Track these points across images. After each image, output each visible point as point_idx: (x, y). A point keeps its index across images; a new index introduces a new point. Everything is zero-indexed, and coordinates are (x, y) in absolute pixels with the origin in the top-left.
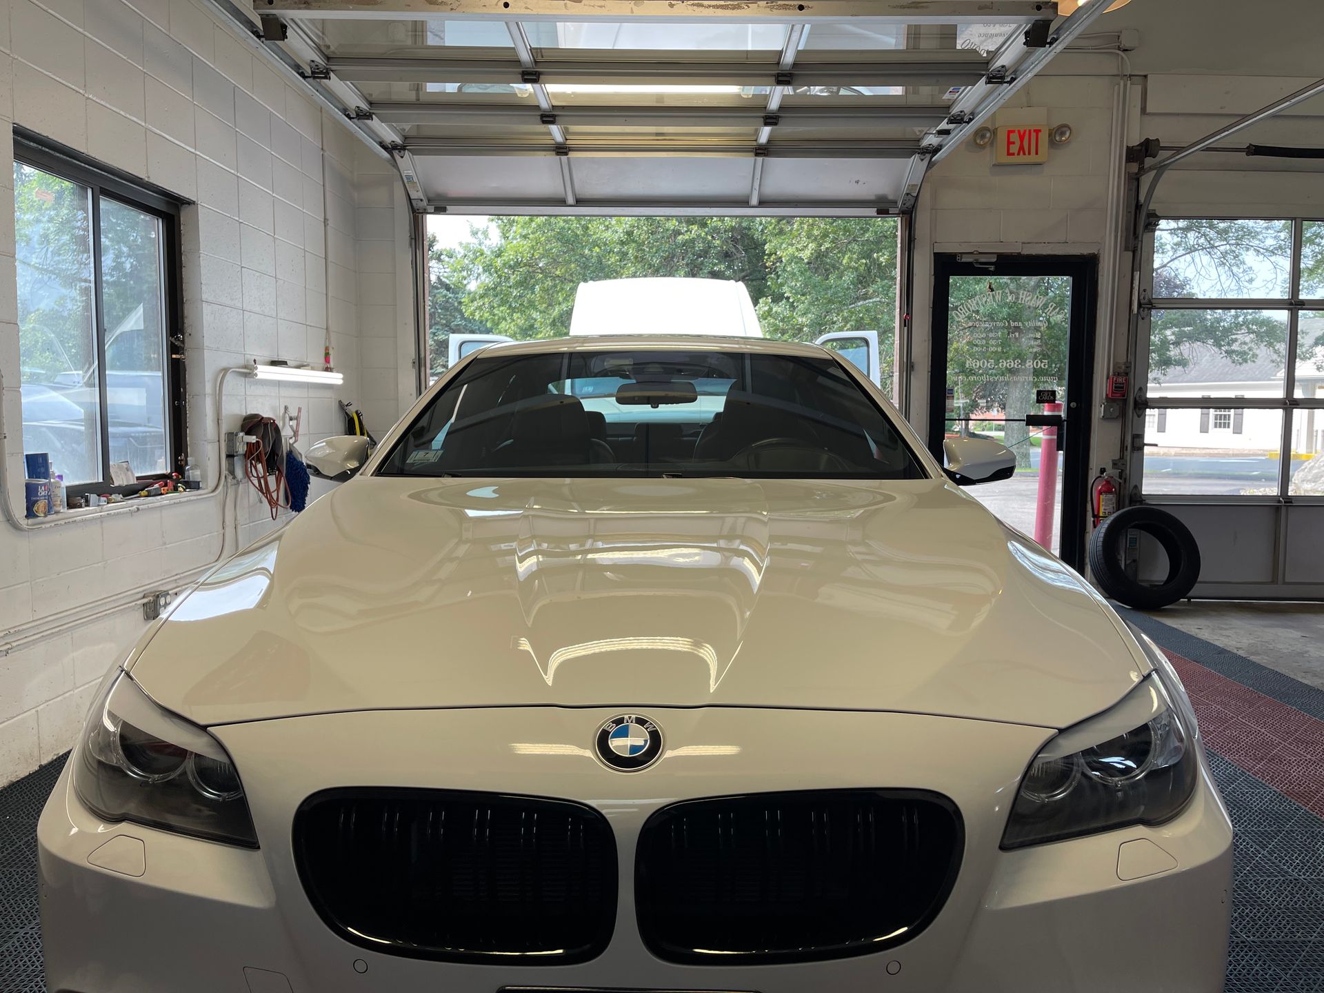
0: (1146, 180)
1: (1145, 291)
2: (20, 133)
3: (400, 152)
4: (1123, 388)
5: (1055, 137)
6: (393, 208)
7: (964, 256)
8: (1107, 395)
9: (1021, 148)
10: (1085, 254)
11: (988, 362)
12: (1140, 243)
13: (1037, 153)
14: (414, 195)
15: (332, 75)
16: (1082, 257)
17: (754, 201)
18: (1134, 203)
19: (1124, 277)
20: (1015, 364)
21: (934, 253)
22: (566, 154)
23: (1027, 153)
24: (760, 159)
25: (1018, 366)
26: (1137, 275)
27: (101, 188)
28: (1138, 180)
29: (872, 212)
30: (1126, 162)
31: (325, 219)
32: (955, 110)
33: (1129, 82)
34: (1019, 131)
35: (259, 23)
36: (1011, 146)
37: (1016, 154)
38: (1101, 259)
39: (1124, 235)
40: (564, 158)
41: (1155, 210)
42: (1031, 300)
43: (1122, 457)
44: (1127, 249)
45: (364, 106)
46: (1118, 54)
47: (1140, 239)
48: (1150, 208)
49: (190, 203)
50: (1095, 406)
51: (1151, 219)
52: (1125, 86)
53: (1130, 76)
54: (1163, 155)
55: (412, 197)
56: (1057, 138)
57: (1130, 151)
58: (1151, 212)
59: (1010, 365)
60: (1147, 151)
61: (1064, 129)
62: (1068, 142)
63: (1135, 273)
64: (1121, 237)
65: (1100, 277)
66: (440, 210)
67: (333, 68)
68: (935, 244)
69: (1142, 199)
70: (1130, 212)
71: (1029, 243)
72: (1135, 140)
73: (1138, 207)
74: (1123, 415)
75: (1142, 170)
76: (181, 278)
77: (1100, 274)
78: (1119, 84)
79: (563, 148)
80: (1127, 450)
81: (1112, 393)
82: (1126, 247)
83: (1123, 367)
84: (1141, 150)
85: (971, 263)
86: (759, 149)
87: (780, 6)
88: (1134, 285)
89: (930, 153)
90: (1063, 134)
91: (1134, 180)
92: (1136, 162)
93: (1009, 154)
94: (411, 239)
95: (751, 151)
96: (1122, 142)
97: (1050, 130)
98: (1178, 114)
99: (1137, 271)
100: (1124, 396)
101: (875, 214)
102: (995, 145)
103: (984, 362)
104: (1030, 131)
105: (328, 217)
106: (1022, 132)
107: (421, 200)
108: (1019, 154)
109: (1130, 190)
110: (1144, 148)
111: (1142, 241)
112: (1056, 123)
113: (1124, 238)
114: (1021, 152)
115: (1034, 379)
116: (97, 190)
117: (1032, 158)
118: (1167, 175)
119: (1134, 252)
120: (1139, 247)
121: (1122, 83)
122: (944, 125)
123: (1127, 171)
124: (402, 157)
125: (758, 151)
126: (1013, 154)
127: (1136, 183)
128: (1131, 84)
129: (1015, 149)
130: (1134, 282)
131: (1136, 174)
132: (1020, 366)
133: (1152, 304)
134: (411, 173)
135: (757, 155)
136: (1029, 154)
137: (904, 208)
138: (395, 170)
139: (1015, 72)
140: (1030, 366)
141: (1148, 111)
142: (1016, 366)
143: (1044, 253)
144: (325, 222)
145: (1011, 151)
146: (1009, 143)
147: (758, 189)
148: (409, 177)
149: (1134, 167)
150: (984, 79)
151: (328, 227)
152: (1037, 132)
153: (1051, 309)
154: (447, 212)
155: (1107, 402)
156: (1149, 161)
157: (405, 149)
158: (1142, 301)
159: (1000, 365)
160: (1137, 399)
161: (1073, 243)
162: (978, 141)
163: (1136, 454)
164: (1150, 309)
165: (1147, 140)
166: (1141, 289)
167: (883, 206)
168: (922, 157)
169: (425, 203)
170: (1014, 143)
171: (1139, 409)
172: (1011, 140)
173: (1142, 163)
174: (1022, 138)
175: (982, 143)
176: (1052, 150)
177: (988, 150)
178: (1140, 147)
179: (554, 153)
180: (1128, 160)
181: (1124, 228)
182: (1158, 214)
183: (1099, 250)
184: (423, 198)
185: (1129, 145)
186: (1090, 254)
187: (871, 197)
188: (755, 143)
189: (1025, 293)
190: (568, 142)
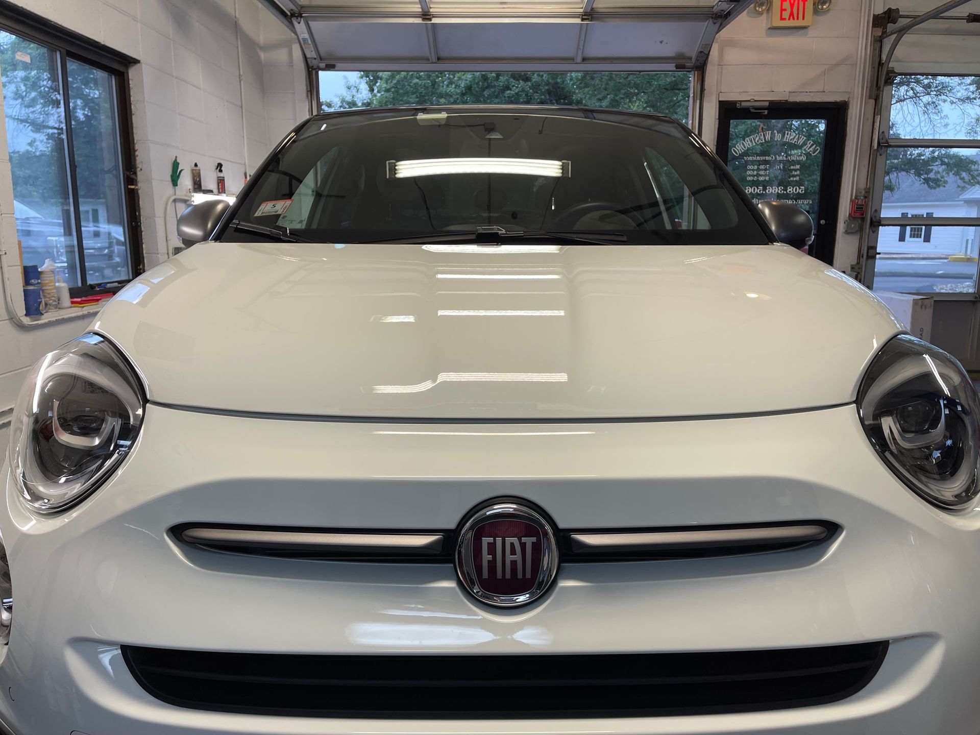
0: (888, 43)
1: (883, 132)
3: (297, 18)
4: (862, 208)
5: (818, 7)
6: (292, 66)
7: (742, 103)
8: (850, 214)
9: (792, 14)
10: (838, 101)
11: (758, 188)
12: (881, 93)
13: (803, 19)
16: (835, 103)
17: (579, 59)
18: (877, 61)
19: (868, 120)
20: (778, 190)
21: (720, 101)
22: (430, 20)
23: (796, 17)
25: (781, 191)
26: (878, 118)
27: (67, 50)
28: (881, 42)
29: (672, 67)
30: (873, 27)
31: (239, 76)
34: (790, 1)
36: (784, 12)
37: (787, 19)
38: (850, 105)
39: (869, 86)
40: (428, 23)
41: (893, 68)
42: (794, 138)
43: (858, 263)
44: (870, 97)
47: (881, 90)
48: (889, 66)
49: (136, 62)
50: (840, 223)
51: (890, 75)
54: (902, 22)
55: (308, 56)
56: (820, 7)
57: (875, 17)
58: (890, 69)
59: (775, 191)
60: (889, 18)
61: (826, 0)
62: (828, 10)
63: (876, 117)
64: (867, 87)
66: (330, 67)
68: (720, 94)
69: (884, 57)
70: (874, 68)
71: (794, 92)
72: (879, 10)
73: (880, 64)
74: (861, 230)
75: (885, 35)
76: (132, 123)
77: (849, 117)
79: (428, 15)
80: (863, 257)
81: (854, 212)
82: (870, 96)
83: (863, 192)
84: (884, 17)
85: (748, 109)
86: (585, 15)
88: (875, 126)
89: (720, 19)
90: (824, 4)
91: (878, 42)
92: (881, 27)
93: (782, 19)
94: (308, 91)
95: (579, 17)
96: (870, 10)
97: (814, 0)
99: (877, 115)
100: (863, 215)
101: (675, 69)
102: (770, 12)
103: (754, 189)
104: (799, 2)
106: (792, 2)
107: (315, 59)
108: (789, 19)
109: (874, 49)
110: (887, 15)
111: (883, 91)
113: (868, 89)
114: (792, 17)
115: (793, 202)
116: (64, 52)
117: (799, 23)
118: (907, 38)
119: (876, 100)
120: (881, 95)
123: (873, 34)
124: (299, 23)
125: (584, 17)
126: (785, 19)
127: (880, 44)
129: (786, 14)
130: (875, 124)
131: (880, 37)
132: (782, 191)
133: (888, 143)
134: (307, 36)
135: (582, 21)
136: (798, 19)
137: (697, 65)
138: (293, 34)
140: (790, 191)
142: (779, 192)
143: (806, 100)
144: (240, 78)
145: (783, 17)
146: (782, 10)
147: (582, 49)
148: (304, 40)
149: (879, 32)
151: (242, 82)
152: (804, 1)
153: (809, 146)
154: (336, 68)
155: (849, 219)
156: (890, 27)
157: (301, 17)
158: (881, 141)
159: (767, 191)
160: (873, 218)
161: (829, 92)
162: (757, 9)
163: (870, 261)
164: (887, 147)
165: (890, 10)
166: (880, 132)
167: (681, 62)
168: (715, 21)
169: (318, 62)
170: (785, 10)
171: (874, 226)
172: (784, 8)
173: (885, 28)
174: (792, 6)
175: (760, 10)
176: (816, 16)
177: (765, 15)
178: (884, 15)
179: (420, 19)
180: (874, 26)
181: (869, 81)
182: (896, 71)
183: (849, 99)
184: (316, 57)
185: (875, 14)
186: (842, 101)
187: (672, 54)
188: (582, 10)
189: (789, 133)
190: (431, 10)
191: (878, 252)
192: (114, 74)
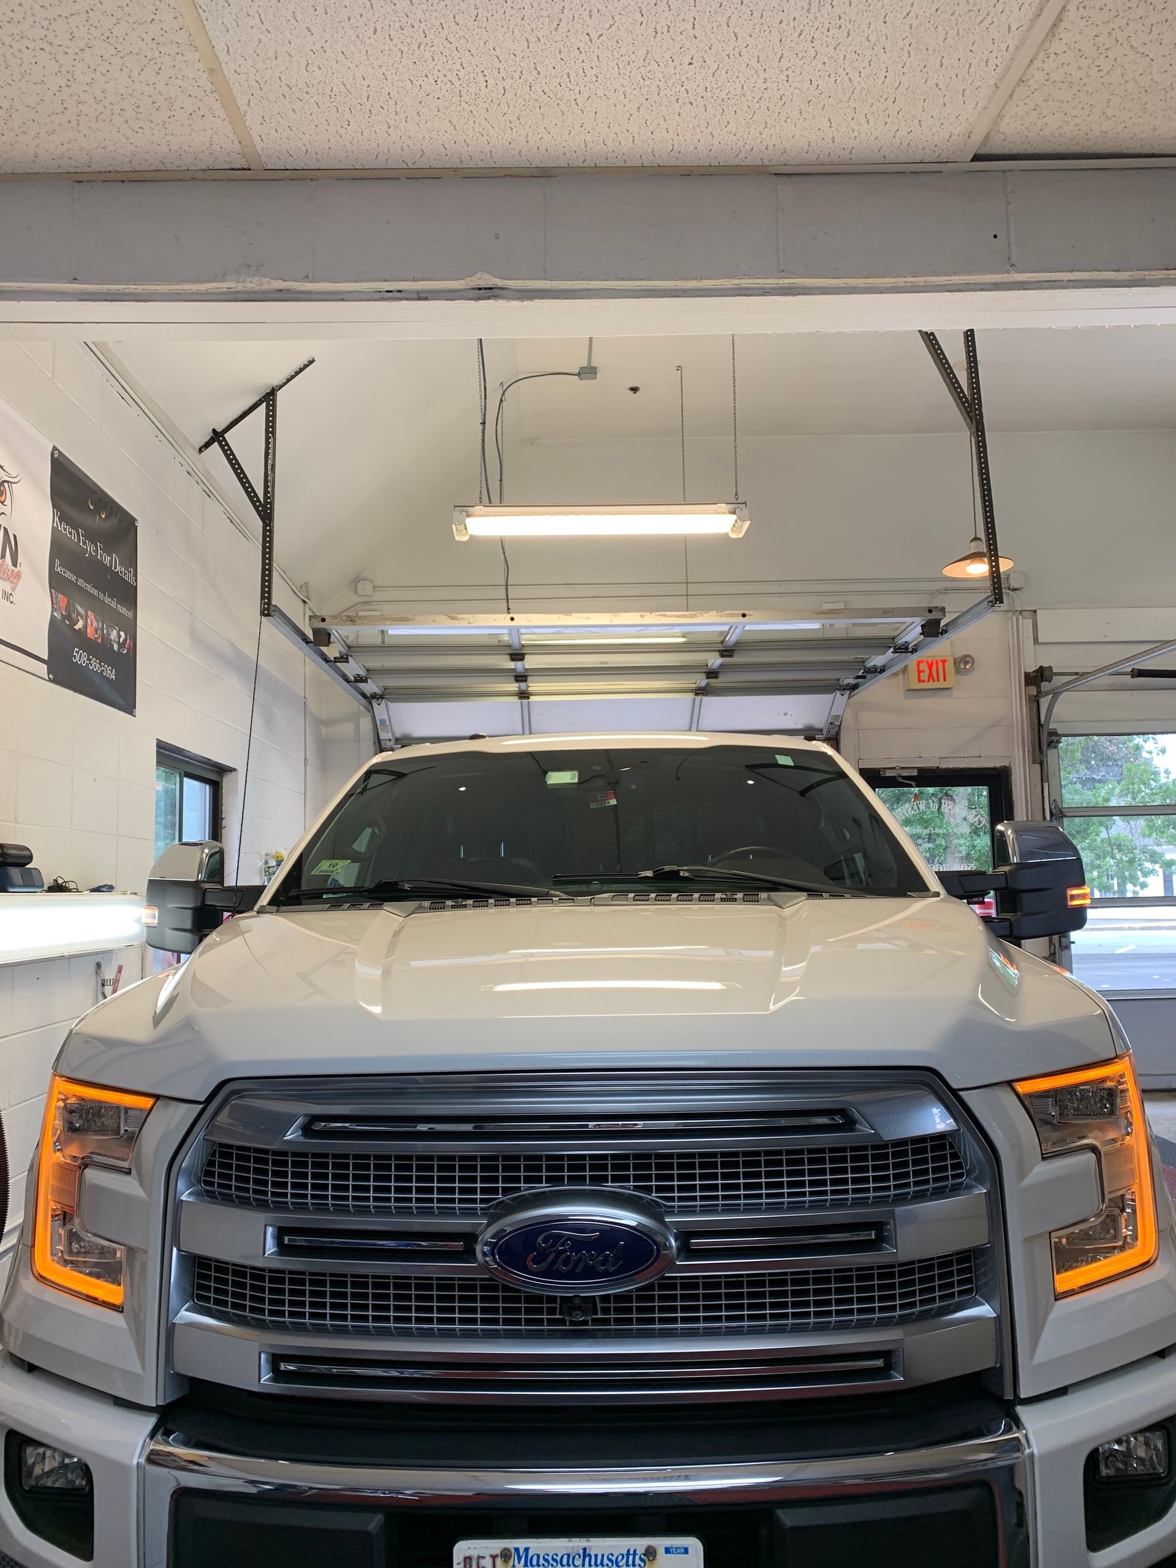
0: (1044, 703)
1: (1055, 801)
2: (161, 746)
3: (377, 699)
5: (960, 665)
7: (887, 771)
9: (931, 675)
10: (998, 766)
12: (1045, 757)
13: (945, 680)
14: (383, 735)
15: (350, 658)
16: (995, 769)
18: (1036, 721)
19: (1035, 789)
22: (528, 698)
23: (936, 679)
24: (698, 698)
26: (1046, 785)
28: (1037, 702)
30: (1025, 686)
31: (305, 759)
32: (870, 664)
33: (1021, 617)
34: (927, 662)
35: (310, 635)
36: (922, 674)
37: (926, 680)
38: (1013, 771)
39: (1031, 749)
40: (525, 701)
41: (1055, 729)
42: (952, 809)
44: (1034, 762)
45: (363, 673)
46: (1009, 594)
47: (1045, 754)
48: (1050, 727)
49: (232, 770)
51: (1053, 737)
52: (1017, 620)
53: (1021, 612)
54: (1058, 681)
55: (381, 737)
56: (962, 666)
57: (1027, 675)
58: (1052, 730)
60: (1042, 676)
61: (967, 659)
62: (972, 669)
63: (1045, 783)
64: (1028, 751)
65: (1013, 787)
67: (351, 654)
68: (860, 763)
69: (1043, 718)
70: (1033, 729)
71: (946, 758)
72: (1031, 668)
73: (1040, 725)
75: (1040, 693)
77: (1013, 784)
78: (1012, 619)
82: (1033, 760)
84: (1037, 675)
85: (895, 776)
86: (699, 691)
87: (728, 614)
88: (1045, 796)
89: (849, 689)
90: (966, 663)
91: (1034, 702)
92: (1034, 686)
93: (920, 681)
95: (694, 692)
96: (1020, 668)
97: (954, 659)
98: (1067, 643)
102: (907, 674)
104: (937, 662)
105: (307, 757)
106: (930, 663)
107: (390, 740)
108: (929, 681)
109: (1031, 709)
110: (1039, 674)
111: (1047, 756)
112: (959, 654)
113: (1031, 753)
114: (931, 680)
116: (183, 774)
117: (941, 684)
118: (1064, 696)
119: (1041, 765)
120: (1046, 760)
121: (1015, 618)
122: (860, 674)
123: (1027, 693)
124: (379, 704)
125: (697, 692)
126: (924, 681)
127: (1035, 705)
128: (1023, 619)
129: (925, 676)
130: (1045, 793)
131: (1036, 696)
133: (1062, 813)
134: (385, 717)
135: (696, 694)
136: (938, 680)
137: (830, 735)
139: (915, 645)
141: (1040, 641)
143: (961, 767)
144: (306, 761)
145: (922, 679)
146: (919, 672)
147: (697, 721)
148: (383, 722)
149: (1033, 690)
150: (892, 650)
151: (308, 766)
152: (944, 661)
153: (974, 816)
156: (1045, 686)
157: (383, 698)
158: (1054, 810)
161: (987, 756)
163: (1064, 952)
164: (1062, 817)
165: (1041, 667)
166: (1052, 801)
167: (811, 733)
168: (843, 692)
169: (392, 743)
170: (923, 671)
172: (921, 668)
173: (1039, 687)
174: (930, 667)
176: (958, 676)
177: (901, 676)
178: (1035, 674)
179: (517, 697)
180: (1027, 684)
181: (1030, 745)
182: (1059, 732)
183: (1010, 763)
184: (391, 738)
185: (1026, 671)
186: (1002, 766)
187: (800, 726)
188: (694, 686)
189: (947, 802)
190: (530, 689)
191: (1072, 940)
192: (208, 784)
